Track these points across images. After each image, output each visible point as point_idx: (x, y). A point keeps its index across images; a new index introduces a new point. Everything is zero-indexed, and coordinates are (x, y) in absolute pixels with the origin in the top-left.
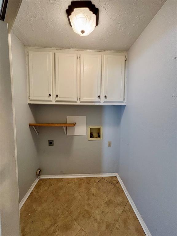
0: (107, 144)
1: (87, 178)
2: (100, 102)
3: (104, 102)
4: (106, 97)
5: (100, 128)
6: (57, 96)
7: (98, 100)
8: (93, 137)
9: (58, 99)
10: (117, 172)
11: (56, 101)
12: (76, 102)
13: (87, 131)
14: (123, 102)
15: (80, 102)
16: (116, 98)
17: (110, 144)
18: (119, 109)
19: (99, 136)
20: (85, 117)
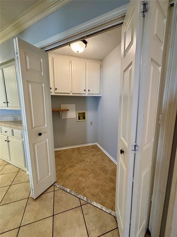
0: (89, 123)
1: (77, 148)
2: (85, 94)
3: (88, 94)
4: (89, 90)
5: (85, 113)
6: (56, 89)
7: (84, 92)
8: (80, 119)
9: (56, 91)
10: (96, 142)
11: (55, 93)
12: (69, 93)
13: (76, 115)
14: (99, 94)
15: (73, 94)
16: (95, 92)
17: (91, 123)
18: (97, 99)
19: (84, 118)
20: (74, 105)
